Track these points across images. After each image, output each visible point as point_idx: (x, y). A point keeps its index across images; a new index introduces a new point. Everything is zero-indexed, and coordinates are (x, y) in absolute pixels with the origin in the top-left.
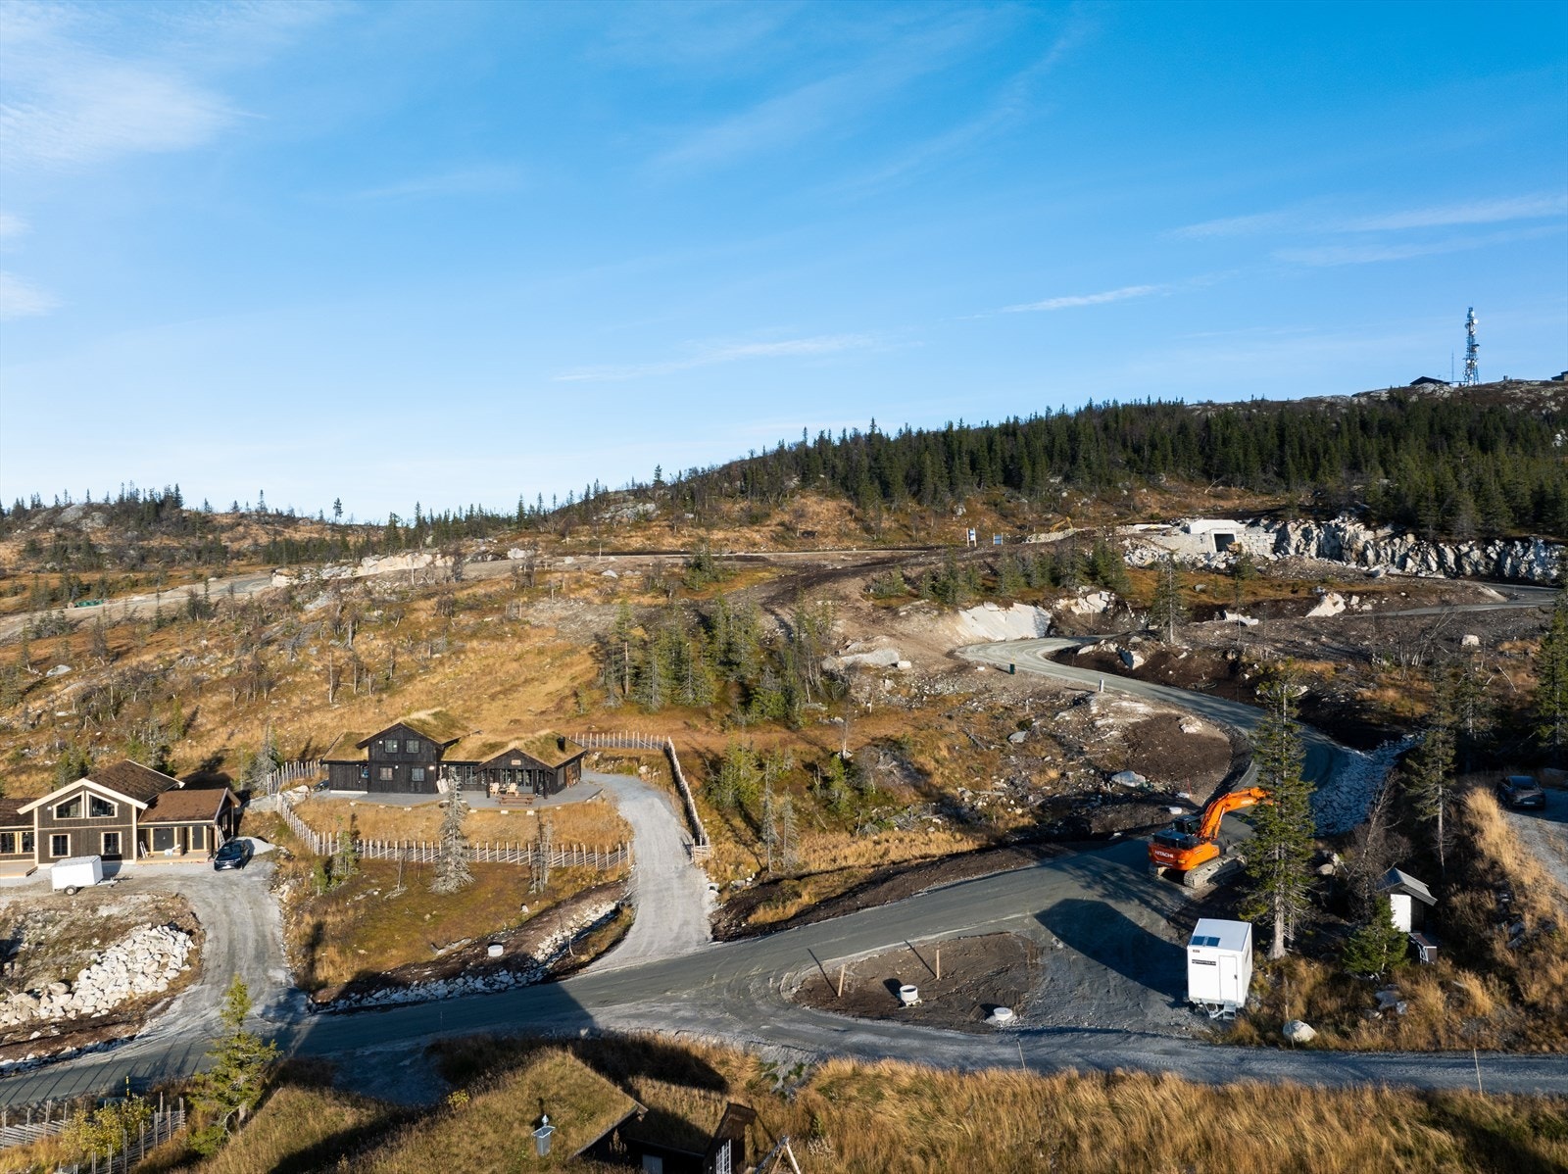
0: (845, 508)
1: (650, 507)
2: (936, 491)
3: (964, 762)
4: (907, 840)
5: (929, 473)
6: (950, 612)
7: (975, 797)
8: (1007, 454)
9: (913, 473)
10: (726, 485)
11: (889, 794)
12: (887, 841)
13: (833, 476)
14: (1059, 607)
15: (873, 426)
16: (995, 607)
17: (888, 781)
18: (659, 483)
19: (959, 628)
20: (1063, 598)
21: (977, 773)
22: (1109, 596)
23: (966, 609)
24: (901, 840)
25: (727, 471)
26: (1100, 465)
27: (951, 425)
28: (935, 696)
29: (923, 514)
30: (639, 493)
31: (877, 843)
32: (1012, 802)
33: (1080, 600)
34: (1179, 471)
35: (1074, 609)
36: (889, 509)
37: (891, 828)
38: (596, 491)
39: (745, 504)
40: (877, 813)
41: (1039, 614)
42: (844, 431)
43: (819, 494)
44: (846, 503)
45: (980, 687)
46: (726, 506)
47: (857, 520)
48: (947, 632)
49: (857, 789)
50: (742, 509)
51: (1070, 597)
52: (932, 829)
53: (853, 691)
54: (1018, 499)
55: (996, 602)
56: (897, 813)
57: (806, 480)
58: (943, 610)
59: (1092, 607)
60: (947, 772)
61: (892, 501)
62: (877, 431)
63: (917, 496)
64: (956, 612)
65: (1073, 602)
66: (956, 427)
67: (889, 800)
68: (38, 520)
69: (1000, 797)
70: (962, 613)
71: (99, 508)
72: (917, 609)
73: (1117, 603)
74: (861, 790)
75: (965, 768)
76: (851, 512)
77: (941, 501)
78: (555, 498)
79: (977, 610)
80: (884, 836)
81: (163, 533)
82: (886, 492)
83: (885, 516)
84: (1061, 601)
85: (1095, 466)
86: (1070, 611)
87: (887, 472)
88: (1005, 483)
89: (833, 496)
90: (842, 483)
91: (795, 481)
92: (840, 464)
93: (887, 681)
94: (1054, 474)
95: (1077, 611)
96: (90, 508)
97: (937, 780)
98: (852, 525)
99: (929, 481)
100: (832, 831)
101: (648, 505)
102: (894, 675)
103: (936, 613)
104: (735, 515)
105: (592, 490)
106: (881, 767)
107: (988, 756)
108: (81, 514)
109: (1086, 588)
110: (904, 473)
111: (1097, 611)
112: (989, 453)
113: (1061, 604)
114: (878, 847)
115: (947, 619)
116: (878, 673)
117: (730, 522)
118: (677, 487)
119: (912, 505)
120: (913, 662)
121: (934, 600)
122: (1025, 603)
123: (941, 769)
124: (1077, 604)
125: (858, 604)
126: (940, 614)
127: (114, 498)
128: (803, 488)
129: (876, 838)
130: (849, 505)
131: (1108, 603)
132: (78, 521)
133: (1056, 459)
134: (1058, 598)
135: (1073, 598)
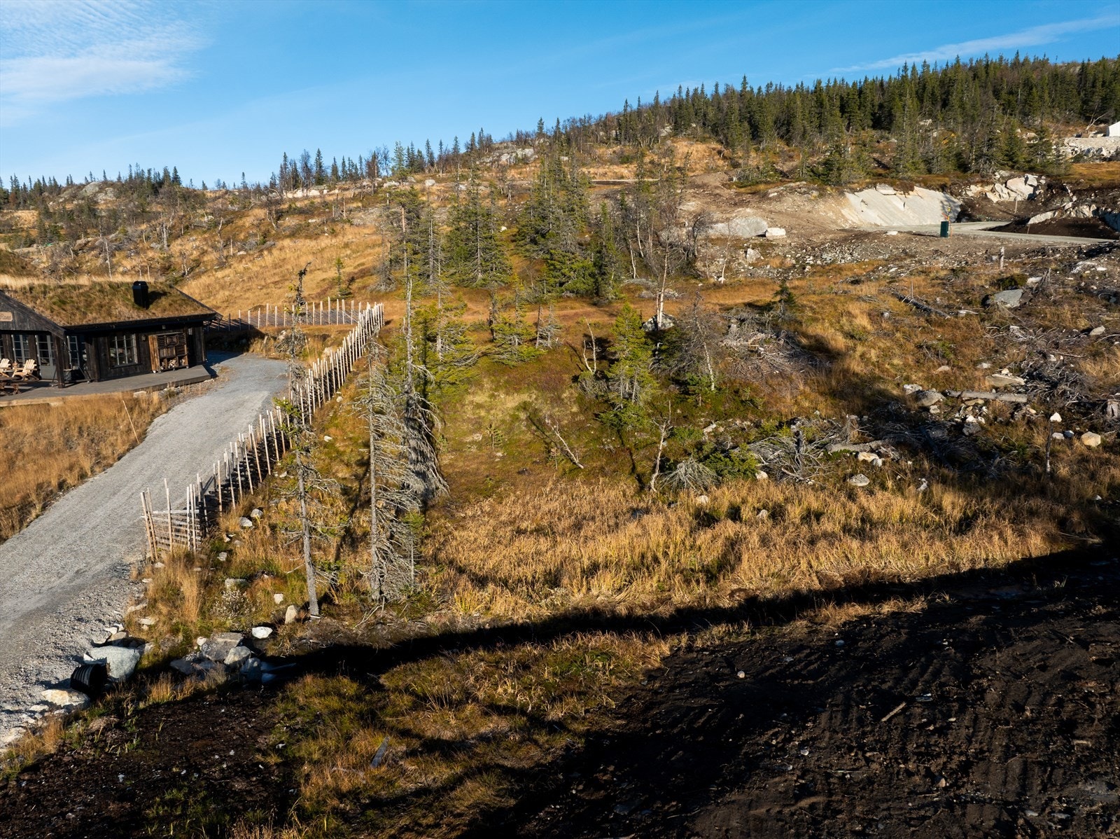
0: (714, 149)
1: (529, 151)
2: (805, 132)
3: (908, 337)
4: (795, 512)
5: (799, 115)
6: (834, 192)
7: (953, 404)
8: (877, 103)
9: (783, 117)
10: (601, 133)
11: (747, 394)
12: (735, 514)
13: (704, 124)
14: (970, 194)
15: (745, 83)
16: (891, 191)
17: (746, 368)
18: (540, 134)
19: (845, 212)
20: (976, 183)
21: (942, 357)
22: (1038, 180)
23: (853, 191)
24: (777, 514)
25: (605, 123)
26: (973, 106)
27: (819, 82)
28: (823, 267)
29: (791, 153)
30: (522, 140)
31: (706, 519)
32: (1056, 417)
33: (998, 186)
34: (1055, 113)
35: (990, 195)
36: (757, 150)
37: (748, 474)
38: (481, 138)
39: (617, 148)
40: (715, 434)
41: (948, 200)
42: (717, 86)
43: (689, 139)
44: (714, 145)
45: (895, 252)
46: (601, 151)
47: (725, 158)
48: (831, 214)
49: (677, 382)
50: (614, 152)
51: (984, 182)
52: (860, 481)
53: (699, 264)
54: (888, 139)
55: (892, 185)
56: (764, 435)
57: (677, 129)
58: (824, 190)
59: (1013, 195)
60: (873, 354)
61: (760, 142)
62: (748, 89)
63: (787, 138)
64: (842, 193)
65: (988, 188)
66: (823, 85)
67: (745, 405)
68: (65, 195)
69: (1017, 406)
70: (849, 196)
71: (112, 185)
72: (792, 191)
73: (1049, 187)
74: (682, 384)
75: (911, 347)
76: (719, 152)
77: (810, 142)
78: (441, 144)
79: (868, 194)
80: (726, 496)
81: (158, 203)
82: (755, 133)
83: (753, 154)
84: (973, 187)
85: (968, 107)
86: (986, 198)
87: (757, 117)
88: (874, 127)
89: (703, 140)
90: (712, 130)
91: (668, 129)
92: (711, 114)
93: (750, 251)
94: (924, 117)
95: (994, 198)
96: (105, 184)
97: (856, 366)
98: (721, 163)
99: (799, 123)
100: (591, 476)
101: (527, 150)
102: (761, 245)
103: (815, 193)
104: (607, 157)
105: (477, 139)
106: (731, 342)
107: (956, 326)
108: (97, 189)
109: (1005, 173)
110: (774, 118)
111: (1019, 199)
112: (860, 97)
113: (974, 190)
114: (704, 537)
115: (831, 201)
116: (739, 244)
117: (601, 161)
118: (557, 135)
119: (780, 145)
120: (787, 232)
121: (813, 182)
122: (929, 187)
123: (860, 349)
124: (993, 191)
125: (718, 191)
126: (821, 196)
127: (125, 176)
128: (675, 135)
129: (703, 500)
130: (719, 147)
131: (1036, 188)
132: (95, 195)
133: (927, 103)
134: (969, 184)
135: (988, 184)
